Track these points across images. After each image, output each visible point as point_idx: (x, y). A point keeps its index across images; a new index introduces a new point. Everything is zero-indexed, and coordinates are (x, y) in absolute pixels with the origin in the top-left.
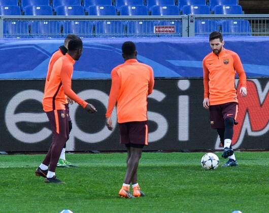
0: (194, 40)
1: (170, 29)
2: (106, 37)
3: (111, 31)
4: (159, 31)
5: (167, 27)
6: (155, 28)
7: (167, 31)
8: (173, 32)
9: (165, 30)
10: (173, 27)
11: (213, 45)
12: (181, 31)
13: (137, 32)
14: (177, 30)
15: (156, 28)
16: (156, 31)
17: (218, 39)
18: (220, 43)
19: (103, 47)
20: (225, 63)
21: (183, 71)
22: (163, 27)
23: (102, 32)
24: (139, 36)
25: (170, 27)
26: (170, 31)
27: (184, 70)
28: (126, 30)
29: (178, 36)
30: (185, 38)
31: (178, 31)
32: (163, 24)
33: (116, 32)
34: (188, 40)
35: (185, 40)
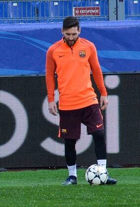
0: (124, 24)
1: (93, 11)
2: (11, 22)
3: (17, 14)
4: (80, 14)
5: (89, 9)
6: (74, 10)
7: (89, 14)
8: (98, 14)
9: (88, 12)
10: (98, 8)
11: (69, 34)
12: (108, 13)
13: (52, 15)
14: (102, 10)
15: (76, 9)
16: (76, 14)
17: (76, 28)
18: (77, 32)
19: (8, 36)
20: (81, 56)
21: (112, 64)
22: (84, 9)
23: (6, 16)
24: (54, 21)
25: (93, 9)
26: (94, 14)
27: (112, 62)
28: (37, 13)
29: (104, 19)
30: (112, 22)
31: (105, 13)
32: (84, 5)
33: (24, 15)
34: (116, 24)
35: (113, 24)
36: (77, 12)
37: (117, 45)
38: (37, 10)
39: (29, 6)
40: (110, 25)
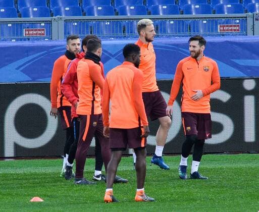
1: (235, 28)
2: (169, 37)
3: (174, 29)
4: (224, 30)
5: (231, 26)
6: (219, 27)
7: (231, 30)
8: (238, 30)
9: (230, 28)
10: (238, 26)
12: (246, 30)
14: (242, 28)
16: (220, 30)
20: (205, 70)
22: (228, 26)
23: (165, 32)
25: (235, 26)
26: (235, 30)
27: (249, 69)
28: (190, 29)
29: (243, 35)
30: (249, 37)
32: (227, 23)
33: (179, 32)
34: (253, 39)
35: (250, 39)
36: (222, 28)
37: (254, 55)
38: (190, 27)
39: (183, 24)
40: (248, 39)
